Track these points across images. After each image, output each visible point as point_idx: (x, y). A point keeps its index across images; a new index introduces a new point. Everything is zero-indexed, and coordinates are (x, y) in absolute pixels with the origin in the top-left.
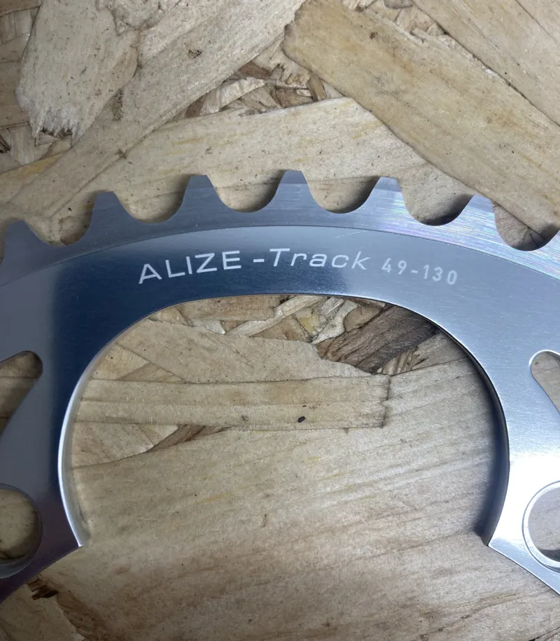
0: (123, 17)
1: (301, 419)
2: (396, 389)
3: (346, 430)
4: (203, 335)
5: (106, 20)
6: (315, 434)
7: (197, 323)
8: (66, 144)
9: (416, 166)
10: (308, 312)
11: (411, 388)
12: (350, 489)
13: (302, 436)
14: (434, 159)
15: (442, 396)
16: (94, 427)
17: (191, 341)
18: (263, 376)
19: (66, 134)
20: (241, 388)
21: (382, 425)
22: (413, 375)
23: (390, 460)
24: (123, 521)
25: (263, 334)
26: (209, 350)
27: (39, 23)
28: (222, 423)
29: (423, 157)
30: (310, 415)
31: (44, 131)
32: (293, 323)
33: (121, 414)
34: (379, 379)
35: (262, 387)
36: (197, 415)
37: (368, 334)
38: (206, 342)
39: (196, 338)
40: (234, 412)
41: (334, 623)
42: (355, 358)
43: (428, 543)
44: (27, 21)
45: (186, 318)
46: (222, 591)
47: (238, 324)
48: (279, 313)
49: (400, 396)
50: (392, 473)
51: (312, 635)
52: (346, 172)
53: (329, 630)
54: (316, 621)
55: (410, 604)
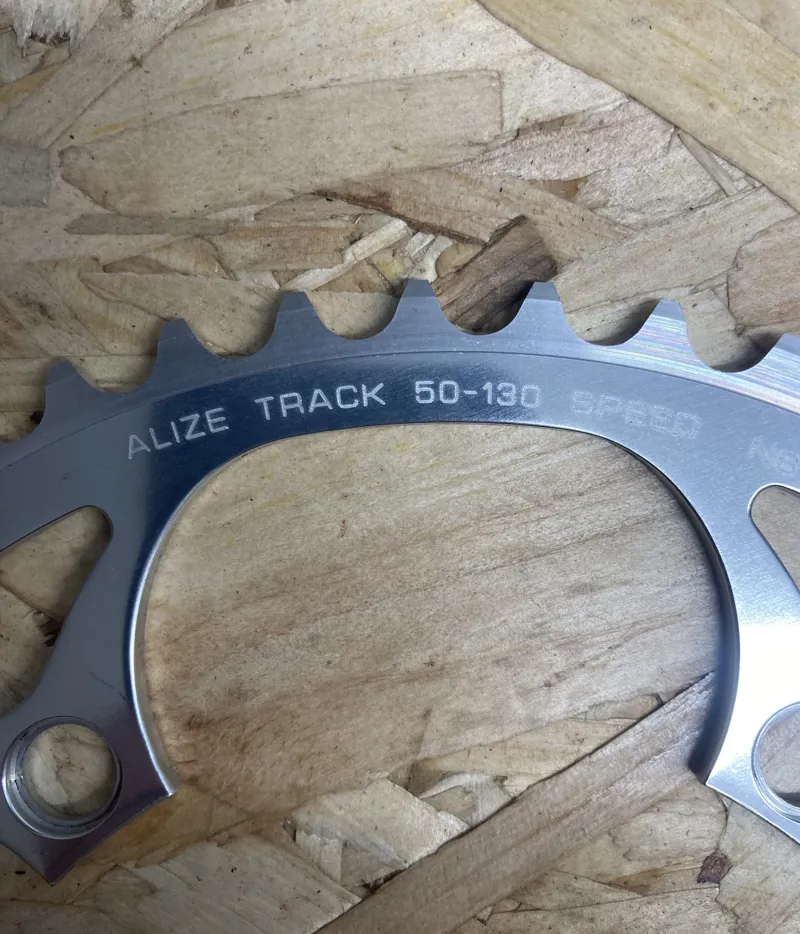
4: (249, 290)
7: (242, 275)
8: (64, 52)
9: (522, 54)
10: (388, 256)
12: (452, 482)
14: (547, 44)
17: (234, 300)
19: (61, 39)
25: (330, 286)
29: (531, 41)
31: (33, 37)
32: (368, 269)
37: (469, 279)
38: (256, 300)
39: (240, 294)
41: (439, 661)
42: (452, 311)
43: (560, 549)
45: (228, 271)
46: (291, 625)
47: (296, 274)
48: (349, 257)
50: (506, 459)
51: (411, 678)
52: (430, 65)
53: (434, 671)
54: (415, 660)
55: (539, 632)
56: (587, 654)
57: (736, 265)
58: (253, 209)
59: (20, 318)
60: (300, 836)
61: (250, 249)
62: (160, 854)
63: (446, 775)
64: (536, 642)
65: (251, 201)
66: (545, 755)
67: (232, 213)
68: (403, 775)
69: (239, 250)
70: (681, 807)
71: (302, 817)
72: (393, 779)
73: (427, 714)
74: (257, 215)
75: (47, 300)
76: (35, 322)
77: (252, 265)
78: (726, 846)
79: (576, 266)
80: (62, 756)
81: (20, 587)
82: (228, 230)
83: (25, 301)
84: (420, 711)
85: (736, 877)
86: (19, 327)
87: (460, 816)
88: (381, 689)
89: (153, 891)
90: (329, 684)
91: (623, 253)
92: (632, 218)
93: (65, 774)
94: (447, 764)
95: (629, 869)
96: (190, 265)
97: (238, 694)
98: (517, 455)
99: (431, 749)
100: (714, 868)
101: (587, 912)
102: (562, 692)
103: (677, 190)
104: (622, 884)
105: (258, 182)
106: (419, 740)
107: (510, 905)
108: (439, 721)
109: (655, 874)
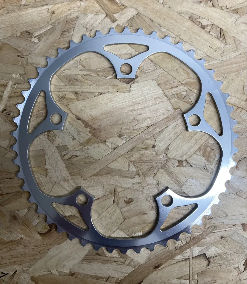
0: (88, 29)
1: (117, 91)
2: (132, 86)
3: (124, 93)
4: (102, 79)
5: (85, 29)
6: (119, 94)
7: (101, 77)
9: (134, 52)
11: (134, 86)
12: (125, 102)
13: (117, 94)
15: (138, 87)
16: (86, 93)
18: (111, 85)
20: (108, 87)
21: (130, 92)
22: (134, 84)
23: (131, 97)
24: (90, 108)
25: (111, 78)
26: (103, 81)
27: (74, 30)
28: (105, 92)
29: (135, 50)
30: (118, 91)
33: (90, 91)
34: (129, 85)
35: (111, 87)
36: (101, 91)
38: (102, 80)
39: (101, 79)
40: (107, 90)
42: (125, 82)
43: (137, 110)
44: (73, 30)
45: (99, 76)
46: (106, 118)
47: (107, 77)
49: (132, 88)
50: (131, 99)
51: (120, 124)
52: (123, 53)
53: (122, 124)
54: (120, 122)
55: (134, 119)
56: (140, 122)
57: (158, 77)
58: (102, 69)
59: (74, 81)
60: (107, 143)
61: (102, 74)
62: (90, 145)
63: (123, 136)
64: (134, 120)
65: (102, 68)
66: (135, 133)
67: (100, 69)
68: (118, 135)
69: (100, 74)
70: (150, 140)
71: (107, 140)
72: (117, 136)
73: (122, 128)
74: (103, 70)
75: (77, 79)
76: (76, 81)
77: (102, 76)
78: (155, 144)
79: (140, 77)
80: (78, 133)
81: (74, 113)
82: (99, 71)
83: (75, 79)
84: (121, 128)
85: (156, 148)
86: (74, 82)
87: (125, 140)
88: (116, 126)
89: (89, 149)
90: (110, 125)
91: (145, 75)
92: (146, 71)
93: (79, 135)
94: (124, 134)
95: (144, 147)
96: (94, 75)
97: (100, 126)
98: (133, 99)
99: (122, 132)
100: (154, 147)
101: (139, 151)
102: (137, 126)
103: (151, 68)
104: (144, 148)
105: (103, 66)
106: (120, 131)
107: (131, 151)
108: (123, 129)
109: (147, 147)
